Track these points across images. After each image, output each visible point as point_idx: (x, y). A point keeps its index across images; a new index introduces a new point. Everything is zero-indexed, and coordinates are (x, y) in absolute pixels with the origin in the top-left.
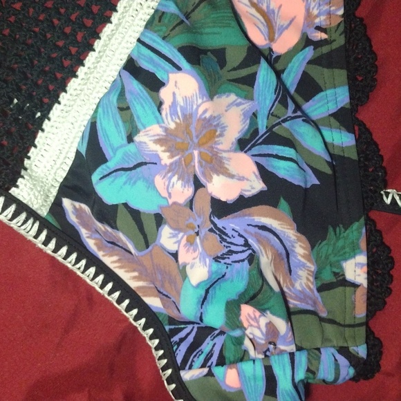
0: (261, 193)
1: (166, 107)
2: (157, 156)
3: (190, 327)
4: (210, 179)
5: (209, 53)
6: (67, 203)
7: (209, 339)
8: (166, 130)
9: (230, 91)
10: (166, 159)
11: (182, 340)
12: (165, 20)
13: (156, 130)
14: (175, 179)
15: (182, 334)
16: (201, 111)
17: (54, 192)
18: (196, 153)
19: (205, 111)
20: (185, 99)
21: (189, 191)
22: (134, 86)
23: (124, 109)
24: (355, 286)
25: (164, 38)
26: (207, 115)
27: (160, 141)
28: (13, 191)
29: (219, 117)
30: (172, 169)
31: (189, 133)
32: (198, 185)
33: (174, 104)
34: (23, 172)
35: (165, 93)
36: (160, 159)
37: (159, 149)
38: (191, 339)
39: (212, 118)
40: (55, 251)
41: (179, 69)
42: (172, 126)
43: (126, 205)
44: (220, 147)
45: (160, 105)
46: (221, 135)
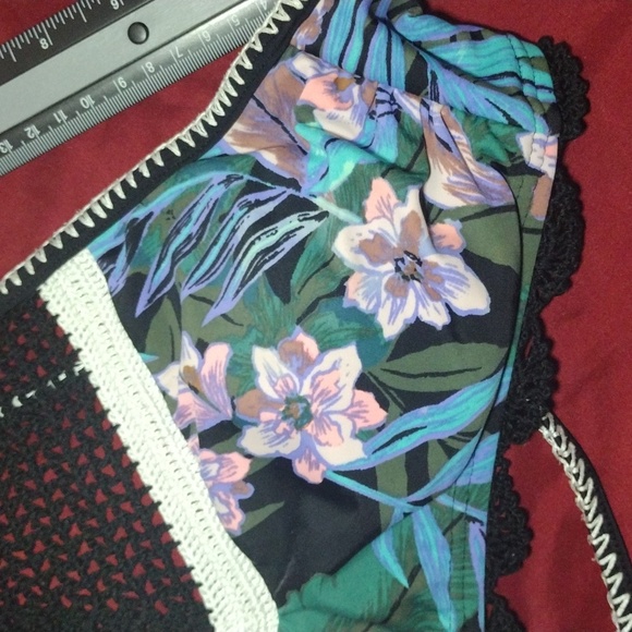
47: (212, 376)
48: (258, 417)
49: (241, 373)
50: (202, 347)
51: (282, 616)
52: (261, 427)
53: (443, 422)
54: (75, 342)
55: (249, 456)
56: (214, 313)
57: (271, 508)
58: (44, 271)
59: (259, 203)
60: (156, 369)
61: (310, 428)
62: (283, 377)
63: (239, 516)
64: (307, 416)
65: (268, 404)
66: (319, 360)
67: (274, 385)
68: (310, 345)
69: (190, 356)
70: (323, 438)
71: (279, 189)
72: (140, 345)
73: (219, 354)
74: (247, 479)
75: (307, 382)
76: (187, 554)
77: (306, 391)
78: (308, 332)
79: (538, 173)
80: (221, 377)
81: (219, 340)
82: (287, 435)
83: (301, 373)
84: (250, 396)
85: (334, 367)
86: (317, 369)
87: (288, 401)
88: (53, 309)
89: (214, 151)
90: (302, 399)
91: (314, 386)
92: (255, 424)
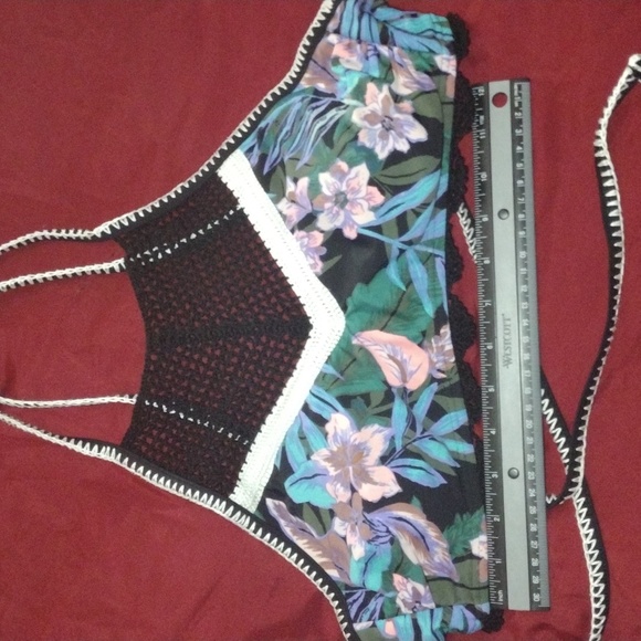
0: (398, 494)
1: (330, 436)
2: (326, 470)
3: (360, 591)
4: (360, 487)
5: (358, 398)
6: (269, 502)
7: (373, 600)
8: (331, 452)
9: (374, 423)
10: (332, 472)
11: (355, 601)
12: (327, 379)
13: (325, 452)
14: (339, 485)
15: (355, 597)
16: (352, 440)
17: (261, 494)
18: (351, 468)
19: (355, 440)
20: (342, 431)
21: (349, 494)
22: (308, 422)
23: (303, 438)
24: (479, 558)
25: (326, 391)
26: (357, 443)
27: (327, 460)
28: (232, 497)
29: (366, 442)
30: (337, 478)
31: (345, 454)
32: (353, 490)
33: (335, 435)
34: (238, 483)
35: (329, 427)
36: (328, 472)
37: (327, 465)
38: (361, 600)
39: (360, 444)
40: (263, 536)
41: (337, 411)
42: (335, 449)
43: (308, 503)
44: (367, 464)
45: (326, 435)
46: (367, 455)
47: (301, 193)
48: (323, 207)
49: (314, 188)
50: (295, 181)
51: (347, 317)
52: (326, 212)
53: (412, 199)
54: (236, 194)
55: (322, 232)
56: (300, 164)
57: (336, 259)
58: (219, 162)
59: (317, 107)
60: (276, 201)
61: (347, 207)
62: (333, 184)
63: (320, 264)
64: (346, 201)
65: (327, 199)
66: (349, 172)
67: (329, 188)
68: (344, 166)
69: (290, 187)
70: (354, 211)
71: (327, 99)
72: (267, 190)
73: (304, 182)
74: (323, 245)
75: (344, 184)
76: (297, 290)
77: (344, 188)
78: (343, 160)
79: (446, 74)
80: (305, 192)
81: (304, 176)
82: (338, 213)
83: (341, 180)
84: (319, 198)
85: (356, 176)
86: (347, 178)
87: (336, 195)
88: (224, 180)
89: (297, 90)
90: (342, 193)
91: (348, 186)
92: (322, 212)
